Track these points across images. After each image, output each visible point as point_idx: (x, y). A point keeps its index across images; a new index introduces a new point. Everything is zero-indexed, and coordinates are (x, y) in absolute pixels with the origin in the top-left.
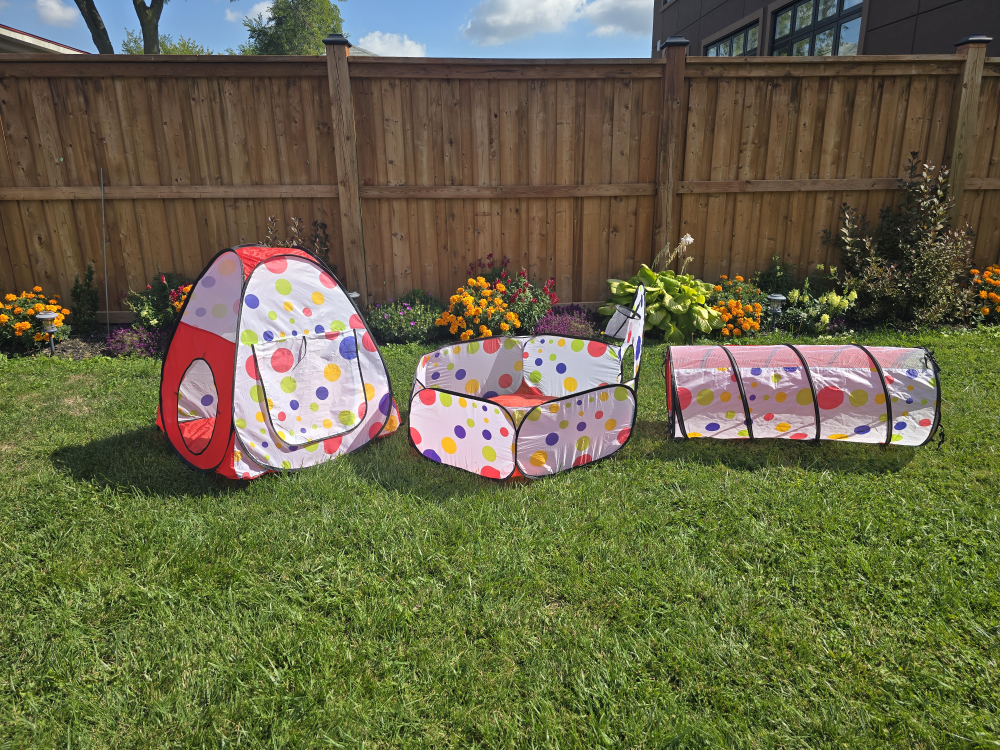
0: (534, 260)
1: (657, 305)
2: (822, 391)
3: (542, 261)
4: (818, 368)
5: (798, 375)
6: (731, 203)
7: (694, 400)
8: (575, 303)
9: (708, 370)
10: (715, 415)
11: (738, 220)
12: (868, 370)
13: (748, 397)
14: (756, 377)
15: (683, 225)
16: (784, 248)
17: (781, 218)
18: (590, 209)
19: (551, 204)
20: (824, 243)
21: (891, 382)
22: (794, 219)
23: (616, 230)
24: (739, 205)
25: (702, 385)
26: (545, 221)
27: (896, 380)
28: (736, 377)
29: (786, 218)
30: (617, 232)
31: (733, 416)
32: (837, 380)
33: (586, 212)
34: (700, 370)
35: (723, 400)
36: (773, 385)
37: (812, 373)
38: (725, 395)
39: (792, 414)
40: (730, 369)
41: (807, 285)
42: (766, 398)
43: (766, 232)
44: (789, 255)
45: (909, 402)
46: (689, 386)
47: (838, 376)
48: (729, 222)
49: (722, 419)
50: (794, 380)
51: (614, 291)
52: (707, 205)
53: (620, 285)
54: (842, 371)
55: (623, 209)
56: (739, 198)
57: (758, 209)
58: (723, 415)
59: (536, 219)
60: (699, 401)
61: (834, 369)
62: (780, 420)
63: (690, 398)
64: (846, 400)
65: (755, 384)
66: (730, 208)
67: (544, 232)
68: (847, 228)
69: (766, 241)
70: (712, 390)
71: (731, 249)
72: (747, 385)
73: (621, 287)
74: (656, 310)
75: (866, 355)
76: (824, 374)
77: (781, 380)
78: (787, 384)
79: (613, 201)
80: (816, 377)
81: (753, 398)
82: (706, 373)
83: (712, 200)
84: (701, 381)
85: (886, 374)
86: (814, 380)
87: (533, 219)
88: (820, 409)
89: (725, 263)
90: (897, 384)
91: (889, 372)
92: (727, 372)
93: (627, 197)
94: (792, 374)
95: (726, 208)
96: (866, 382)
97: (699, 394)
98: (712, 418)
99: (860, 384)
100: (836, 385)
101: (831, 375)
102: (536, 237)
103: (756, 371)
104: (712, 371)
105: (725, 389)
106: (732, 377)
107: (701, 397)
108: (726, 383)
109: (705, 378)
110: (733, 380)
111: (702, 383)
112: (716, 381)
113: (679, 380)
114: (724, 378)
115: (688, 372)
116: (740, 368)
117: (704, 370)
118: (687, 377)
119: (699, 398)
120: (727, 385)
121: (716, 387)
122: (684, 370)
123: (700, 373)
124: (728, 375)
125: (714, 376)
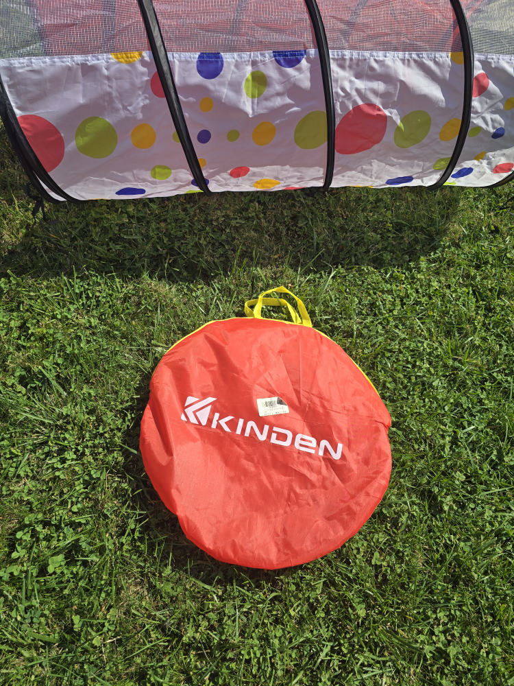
2: (346, 118)
4: (347, 53)
5: (303, 75)
7: (70, 146)
9: (91, 60)
10: (128, 175)
12: (445, 57)
13: (193, 134)
14: (210, 83)
21: (483, 90)
25: (81, 108)
27: (492, 86)
28: (162, 81)
31: (167, 175)
32: (380, 86)
34: (68, 61)
35: (137, 145)
36: (247, 105)
37: (334, 66)
38: (141, 132)
39: (283, 164)
40: (147, 55)
42: (233, 135)
45: (498, 135)
46: (51, 110)
47: (387, 77)
49: (144, 180)
50: (293, 90)
54: (394, 62)
58: (147, 175)
60: (83, 149)
61: (380, 55)
62: (262, 175)
63: (60, 143)
64: (389, 137)
65: (209, 101)
70: (110, 119)
72: (187, 103)
75: (451, 14)
76: (363, 70)
77: (267, 91)
78: (278, 102)
80: (342, 78)
81: (204, 137)
82: (88, 70)
84: (77, 96)
85: (478, 71)
86: (336, 89)
88: (337, 155)
90: (491, 96)
91: (485, 64)
92: (140, 61)
94: (290, 71)
96: (435, 92)
97: (81, 131)
98: (124, 180)
99: (425, 98)
100: (377, 101)
101: (370, 74)
103: (210, 65)
104: (102, 61)
105: (140, 116)
106: (152, 82)
107: (86, 139)
108: (141, 101)
109: (84, 86)
110: (156, 93)
111: (81, 101)
112: (115, 94)
113: (18, 95)
114: (133, 84)
115: (35, 67)
116: (170, 55)
117: (79, 58)
118: (37, 84)
119: (82, 141)
120: (144, 107)
121: (117, 110)
122: (25, 60)
123: (69, 69)
124: (143, 74)
125: (108, 78)
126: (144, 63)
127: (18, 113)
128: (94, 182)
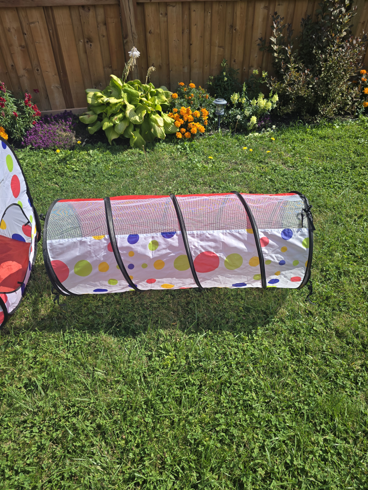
0: (21, 72)
1: (121, 115)
2: (198, 257)
3: (30, 72)
4: (195, 232)
5: (175, 241)
6: (186, 12)
7: (71, 272)
8: (68, 110)
9: (84, 239)
10: (97, 283)
11: (194, 28)
12: (244, 231)
13: (126, 266)
14: (132, 246)
15: (148, 35)
16: (231, 55)
17: (228, 27)
18: (62, 18)
19: (22, 14)
20: (260, 49)
21: (266, 244)
22: (238, 28)
23: (90, 40)
24: (193, 14)
25: (77, 257)
26: (22, 32)
27: (271, 242)
28: (113, 246)
29: (232, 26)
30: (91, 42)
31: (116, 283)
32: (212, 244)
33: (58, 22)
34: (74, 240)
35: (101, 271)
36: (150, 254)
37: (189, 237)
38: (103, 266)
39: (172, 277)
40: (107, 236)
41: (244, 89)
42: (144, 266)
43: (216, 41)
44: (234, 61)
45: (282, 263)
46: (64, 258)
47: (215, 241)
48: (186, 31)
49: (105, 285)
50: (171, 247)
51: (90, 101)
52: (166, 14)
53: (95, 95)
54: (219, 234)
55: (92, 19)
56: (193, 7)
57: (209, 18)
58: (106, 283)
59: (12, 30)
60: (76, 273)
61: (211, 232)
62: (163, 282)
63: (68, 271)
64: (221, 264)
65: (132, 253)
66: (186, 17)
67: (23, 44)
68: (275, 37)
69: (217, 48)
70: (89, 261)
71: (190, 57)
72: (123, 254)
73: (95, 97)
74: (121, 120)
75: (245, 214)
76: (202, 238)
77: (159, 248)
78: (164, 252)
79: (81, 10)
81: (131, 266)
82: (82, 243)
83: (170, 8)
84: (76, 252)
85: (261, 235)
86: (191, 246)
87: (9, 30)
88: (197, 273)
89: (186, 70)
90: (272, 246)
91: (265, 233)
92: (104, 240)
93: (94, 6)
94: (169, 240)
95: (183, 17)
96: (242, 246)
97: (76, 266)
98: (96, 285)
99: (236, 248)
100: (212, 250)
101: (207, 239)
102: (17, 49)
103: (133, 239)
104: (89, 239)
105: (102, 259)
106: (108, 246)
107: (79, 269)
108: (103, 253)
109: (80, 249)
110: (109, 250)
111: (78, 254)
112: (92, 251)
113: (53, 253)
114: (100, 247)
115: (61, 243)
116: (116, 236)
117: (79, 239)
118: (60, 248)
119: (76, 270)
120: (104, 256)
121: (93, 257)
122: (57, 240)
123: (75, 242)
124: (104, 243)
125: (90, 245)
126: (105, 239)
127: (51, 259)
128: (82, 286)
